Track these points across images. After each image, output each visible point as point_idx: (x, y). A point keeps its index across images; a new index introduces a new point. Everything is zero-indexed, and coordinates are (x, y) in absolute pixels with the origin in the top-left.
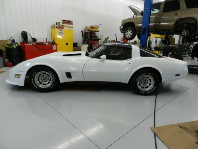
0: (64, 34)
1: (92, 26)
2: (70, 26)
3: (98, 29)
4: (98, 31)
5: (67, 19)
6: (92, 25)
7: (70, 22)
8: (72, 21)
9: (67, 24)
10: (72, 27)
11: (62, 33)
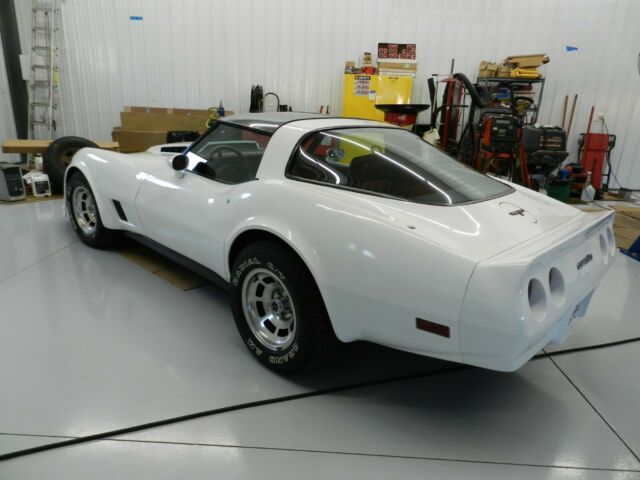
0: (373, 92)
1: (510, 59)
2: (403, 64)
3: (541, 70)
4: (539, 79)
5: (395, 39)
7: (404, 50)
8: (414, 46)
9: (394, 57)
10: (413, 68)
11: (367, 87)
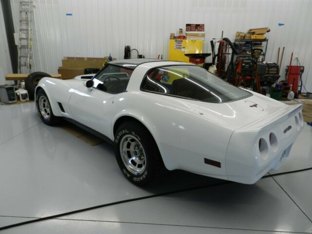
0: (184, 48)
1: (251, 30)
2: (198, 34)
3: (266, 36)
4: (265, 40)
6: (251, 28)
7: (199, 27)
9: (194, 31)
10: (203, 35)
11: (181, 46)
